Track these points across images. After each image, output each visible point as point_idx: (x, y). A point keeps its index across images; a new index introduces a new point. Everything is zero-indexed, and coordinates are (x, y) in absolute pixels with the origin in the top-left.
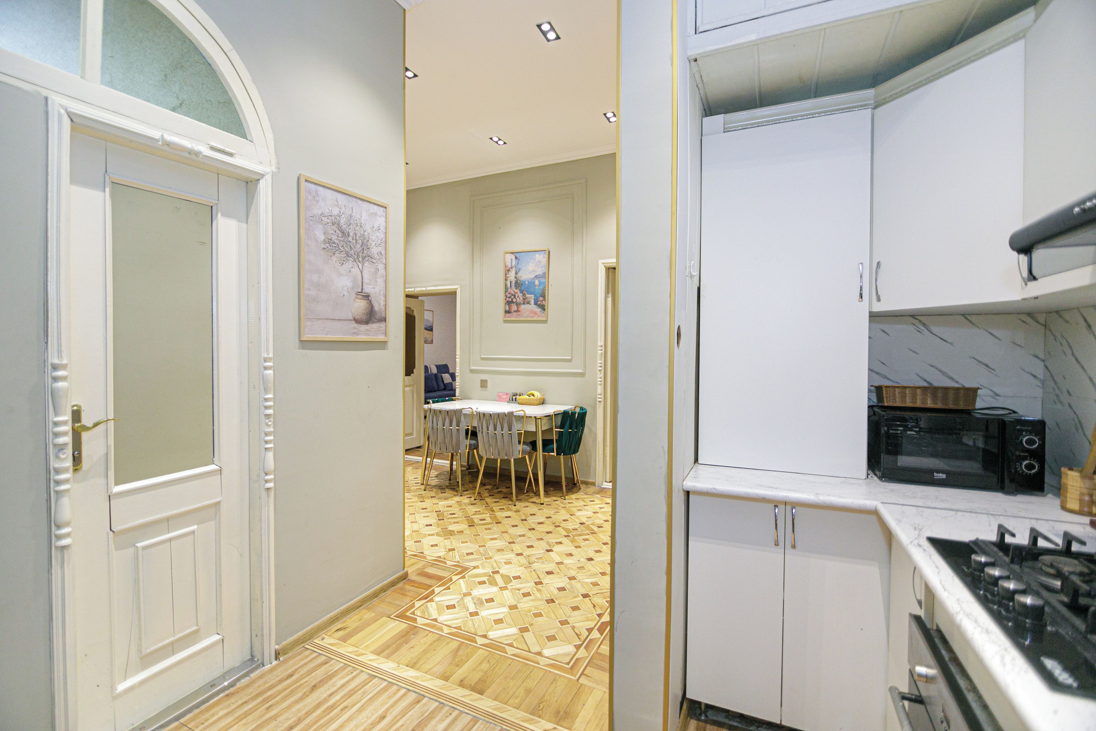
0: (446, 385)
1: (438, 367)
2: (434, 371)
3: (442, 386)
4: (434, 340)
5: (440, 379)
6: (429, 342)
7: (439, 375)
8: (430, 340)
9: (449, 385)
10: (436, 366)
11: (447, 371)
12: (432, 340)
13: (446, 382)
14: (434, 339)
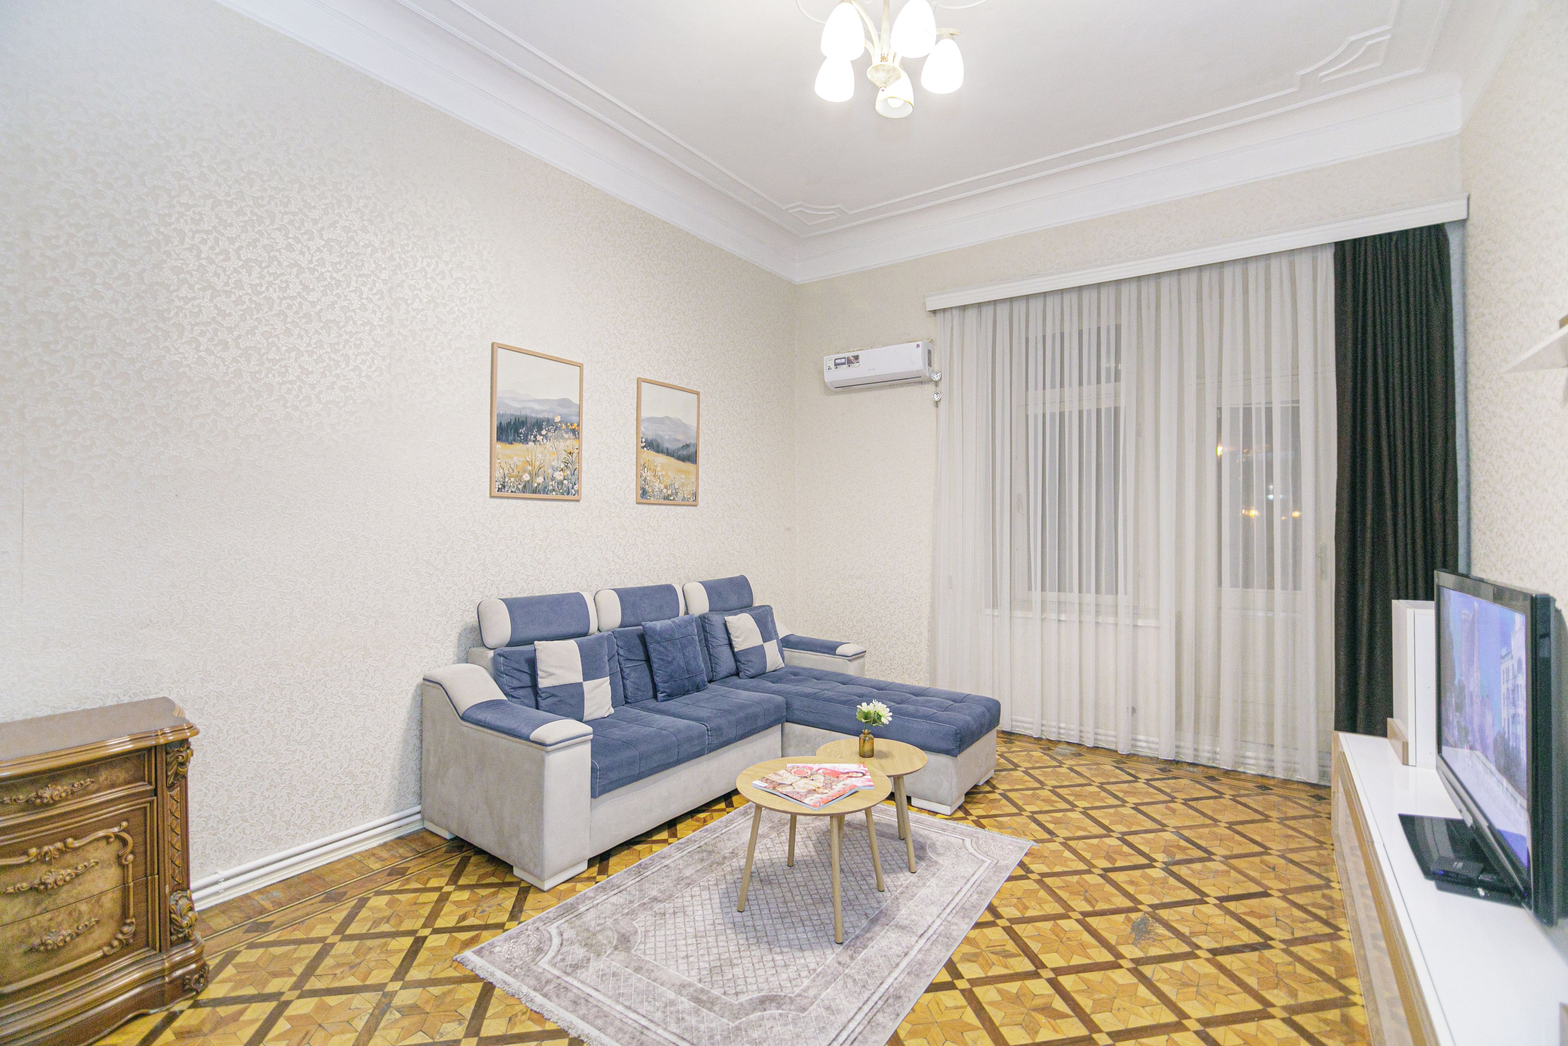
0: (742, 659)
1: (713, 589)
2: (700, 604)
3: (726, 663)
4: (700, 495)
5: (722, 640)
6: (684, 499)
7: (716, 618)
8: (686, 492)
9: (751, 657)
10: (704, 583)
11: (746, 606)
12: (695, 495)
13: (740, 645)
14: (700, 489)
